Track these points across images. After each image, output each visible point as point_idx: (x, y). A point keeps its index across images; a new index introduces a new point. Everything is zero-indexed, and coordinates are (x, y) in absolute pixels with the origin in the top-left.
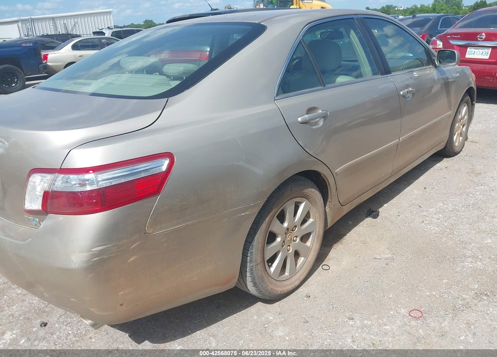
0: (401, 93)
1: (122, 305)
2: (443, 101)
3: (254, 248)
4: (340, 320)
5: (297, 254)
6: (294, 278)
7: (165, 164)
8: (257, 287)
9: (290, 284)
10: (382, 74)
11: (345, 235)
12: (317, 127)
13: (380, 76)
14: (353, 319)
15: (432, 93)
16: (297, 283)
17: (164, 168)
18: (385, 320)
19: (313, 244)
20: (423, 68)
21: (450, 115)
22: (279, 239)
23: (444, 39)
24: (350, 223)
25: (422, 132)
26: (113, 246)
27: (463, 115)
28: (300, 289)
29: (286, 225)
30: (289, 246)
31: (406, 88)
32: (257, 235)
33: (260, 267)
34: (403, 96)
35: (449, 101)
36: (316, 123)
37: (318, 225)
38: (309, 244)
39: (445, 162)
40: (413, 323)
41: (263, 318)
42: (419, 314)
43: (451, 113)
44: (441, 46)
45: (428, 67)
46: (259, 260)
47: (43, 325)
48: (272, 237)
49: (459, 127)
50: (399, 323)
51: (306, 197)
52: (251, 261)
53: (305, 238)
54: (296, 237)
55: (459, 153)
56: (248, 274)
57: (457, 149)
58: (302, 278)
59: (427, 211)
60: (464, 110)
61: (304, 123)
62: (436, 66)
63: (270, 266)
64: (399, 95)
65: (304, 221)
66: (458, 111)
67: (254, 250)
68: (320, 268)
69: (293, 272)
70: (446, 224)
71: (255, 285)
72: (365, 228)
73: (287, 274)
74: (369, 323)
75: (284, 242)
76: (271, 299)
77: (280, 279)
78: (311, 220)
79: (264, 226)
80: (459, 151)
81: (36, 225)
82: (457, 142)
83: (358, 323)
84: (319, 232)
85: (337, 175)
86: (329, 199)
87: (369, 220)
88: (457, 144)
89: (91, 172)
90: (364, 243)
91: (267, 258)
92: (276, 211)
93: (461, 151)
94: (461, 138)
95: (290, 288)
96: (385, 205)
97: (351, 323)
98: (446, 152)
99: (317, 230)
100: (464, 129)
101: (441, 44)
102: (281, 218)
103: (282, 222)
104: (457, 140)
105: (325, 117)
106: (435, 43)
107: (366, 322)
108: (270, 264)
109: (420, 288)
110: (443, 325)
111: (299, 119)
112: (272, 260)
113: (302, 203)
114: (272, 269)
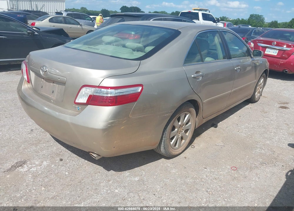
0: (235, 69)
1: (114, 147)
2: (253, 75)
3: (167, 131)
4: (201, 168)
5: (182, 138)
6: (180, 149)
7: (140, 89)
8: (165, 150)
9: (178, 151)
10: (227, 59)
11: (201, 134)
12: (199, 80)
13: (226, 60)
14: (206, 168)
15: (247, 70)
16: (181, 151)
17: (139, 91)
18: (220, 170)
19: (189, 134)
20: (246, 57)
21: (255, 82)
22: (176, 130)
23: (254, 42)
24: (204, 129)
25: (241, 89)
26: (117, 121)
27: (261, 83)
28: (182, 155)
29: (180, 123)
30: (179, 133)
31: (238, 67)
32: (169, 125)
33: (168, 140)
34: (236, 70)
35: (256, 75)
36: (198, 79)
37: (192, 126)
38: (187, 134)
39: (250, 106)
40: (233, 172)
41: (165, 165)
42: (235, 169)
43: (256, 81)
44: (253, 46)
45: (248, 57)
46: (168, 137)
47: (61, 160)
48: (174, 128)
49: (259, 89)
50: (226, 171)
51: (190, 112)
52: (165, 137)
53: (186, 131)
54: (183, 130)
55: (257, 101)
56: (163, 143)
57: (256, 100)
58: (183, 150)
59: (240, 127)
60: (262, 80)
61: (194, 78)
62: (251, 57)
63: (171, 141)
64: (234, 69)
65: (187, 123)
66: (259, 81)
67: (167, 132)
68: (190, 147)
69: (179, 146)
70: (249, 133)
71: (165, 148)
72: (210, 131)
73: (177, 146)
74: (214, 170)
75: (178, 131)
76: (169, 157)
77: (174, 148)
78: (190, 123)
79: (172, 122)
80: (257, 100)
81: (79, 110)
82: (257, 96)
83: (209, 170)
84: (192, 129)
85: (204, 103)
86: (198, 115)
87: (212, 128)
88: (256, 97)
89: (109, 89)
90: (210, 138)
91: (171, 137)
92: (177, 116)
93: (258, 101)
94: (259, 94)
95: (177, 153)
96: (221, 122)
97: (205, 170)
98: (251, 100)
99: (192, 128)
100: (261, 90)
101: (253, 44)
102: (179, 120)
103: (179, 122)
104: (257, 95)
105: (202, 76)
106: (250, 44)
107: (212, 170)
108: (171, 140)
109: (236, 159)
110: (245, 173)
111: (192, 76)
112: (172, 139)
113: (187, 114)
114: (172, 143)
